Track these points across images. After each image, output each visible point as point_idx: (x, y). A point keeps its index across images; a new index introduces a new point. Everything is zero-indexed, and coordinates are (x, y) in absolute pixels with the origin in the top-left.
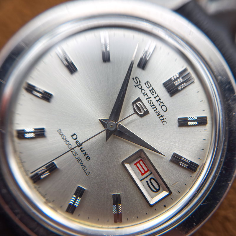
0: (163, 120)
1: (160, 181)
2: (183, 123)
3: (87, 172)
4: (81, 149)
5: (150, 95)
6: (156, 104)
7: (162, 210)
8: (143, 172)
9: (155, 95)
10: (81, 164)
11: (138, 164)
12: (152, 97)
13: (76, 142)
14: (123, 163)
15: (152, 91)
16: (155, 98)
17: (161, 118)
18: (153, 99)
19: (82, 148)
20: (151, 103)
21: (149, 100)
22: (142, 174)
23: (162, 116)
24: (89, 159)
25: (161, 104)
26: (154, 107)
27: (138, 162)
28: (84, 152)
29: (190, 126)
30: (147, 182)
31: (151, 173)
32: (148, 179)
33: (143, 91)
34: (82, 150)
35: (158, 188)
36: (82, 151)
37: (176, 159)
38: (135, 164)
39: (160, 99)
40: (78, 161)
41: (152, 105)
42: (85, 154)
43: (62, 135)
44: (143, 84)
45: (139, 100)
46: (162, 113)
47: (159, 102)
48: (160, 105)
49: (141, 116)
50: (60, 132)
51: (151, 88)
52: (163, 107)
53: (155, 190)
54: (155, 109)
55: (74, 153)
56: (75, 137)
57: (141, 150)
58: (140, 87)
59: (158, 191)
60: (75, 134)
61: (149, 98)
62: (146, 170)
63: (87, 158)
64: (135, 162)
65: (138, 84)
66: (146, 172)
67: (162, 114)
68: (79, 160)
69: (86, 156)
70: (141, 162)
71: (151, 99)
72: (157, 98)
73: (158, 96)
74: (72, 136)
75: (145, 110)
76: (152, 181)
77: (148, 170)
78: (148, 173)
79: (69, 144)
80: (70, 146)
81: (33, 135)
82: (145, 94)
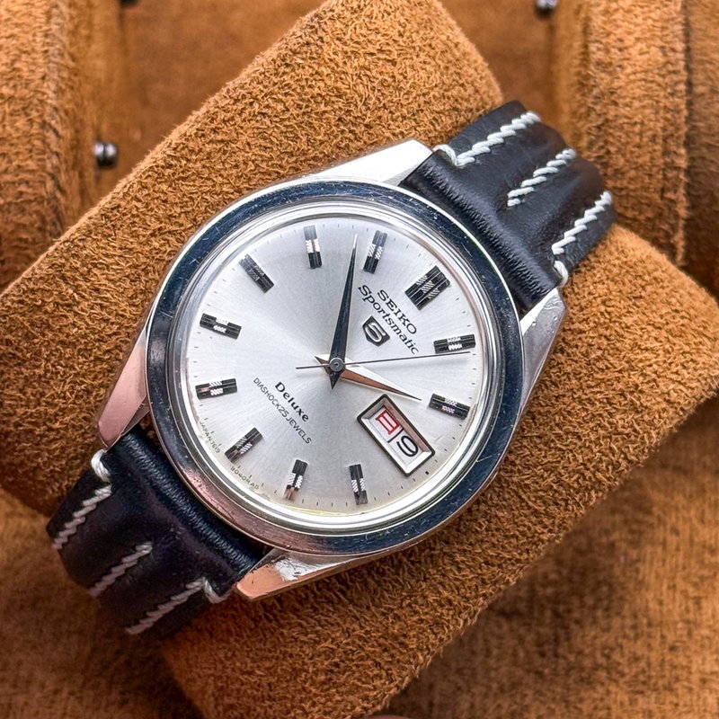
0: (412, 347)
1: (416, 439)
2: (442, 347)
3: (306, 438)
4: (292, 405)
5: (388, 311)
6: (399, 324)
7: (424, 479)
8: (390, 429)
9: (396, 310)
10: (296, 428)
11: (381, 419)
12: (392, 313)
13: (284, 395)
14: (359, 419)
15: (391, 304)
16: (396, 314)
17: (409, 344)
18: (393, 316)
19: (294, 403)
20: (390, 322)
21: (387, 318)
22: (390, 432)
23: (410, 341)
24: (307, 419)
25: (407, 323)
26: (395, 328)
27: (382, 415)
28: (298, 409)
30: (398, 443)
31: (403, 429)
32: (399, 439)
34: (294, 406)
35: (414, 450)
36: (295, 408)
37: (437, 403)
38: (377, 419)
39: (404, 315)
40: (291, 423)
41: (393, 325)
42: (300, 412)
43: (261, 386)
44: (374, 294)
45: (372, 320)
46: (409, 337)
47: (402, 321)
48: (404, 324)
49: (378, 344)
50: (257, 382)
51: (388, 300)
52: (410, 327)
53: (411, 453)
54: (398, 331)
55: (283, 412)
56: (281, 387)
57: (385, 396)
58: (371, 299)
59: (414, 454)
60: (280, 384)
61: (388, 315)
62: (395, 425)
63: (303, 417)
64: (376, 416)
65: (369, 295)
66: (394, 429)
67: (409, 339)
68: (291, 421)
69: (302, 414)
70: (386, 415)
71: (390, 317)
72: (400, 315)
73: (400, 311)
74: (277, 387)
75: (384, 334)
76: (406, 440)
77: (398, 425)
78: (399, 429)
79: (273, 400)
80: (275, 402)
81: (220, 391)
82: (380, 310)
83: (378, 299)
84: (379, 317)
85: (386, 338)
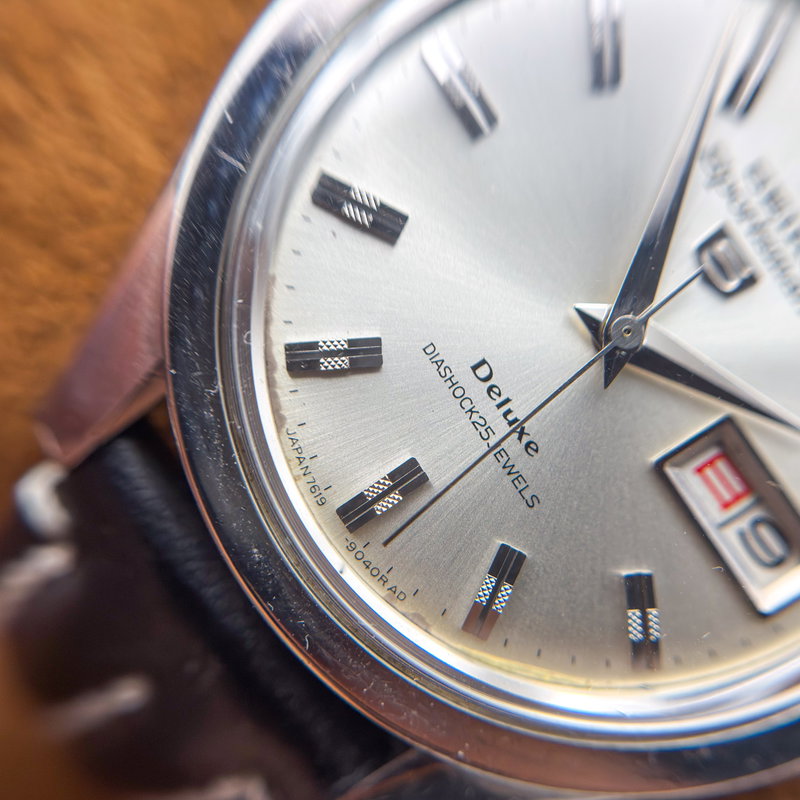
3: (527, 494)
4: (505, 415)
8: (728, 497)
10: (509, 469)
11: (709, 472)
13: (490, 389)
14: (659, 466)
19: (509, 411)
22: (726, 505)
24: (536, 451)
27: (711, 463)
28: (518, 427)
30: (742, 536)
31: (759, 500)
32: (744, 524)
34: (510, 417)
35: (779, 551)
36: (511, 423)
38: (700, 470)
40: (498, 455)
42: (522, 432)
43: (439, 363)
45: (720, 234)
49: (728, 295)
50: (430, 351)
53: (769, 560)
55: (482, 430)
56: (483, 372)
59: (780, 562)
60: (483, 362)
62: (739, 489)
63: (528, 445)
64: (699, 463)
66: (737, 498)
68: (499, 452)
69: (525, 439)
70: (720, 464)
74: (475, 368)
75: (745, 273)
76: (762, 529)
77: (746, 492)
78: (745, 502)
79: (463, 398)
80: (467, 404)
81: (344, 362)
82: (745, 213)
83: (745, 186)
84: (740, 231)
85: (750, 282)
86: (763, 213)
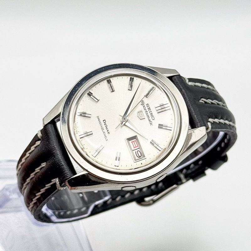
0: (151, 124)
1: (142, 153)
2: (160, 126)
3: (106, 139)
6: (150, 115)
8: (135, 146)
10: (105, 135)
13: (105, 124)
15: (149, 109)
16: (150, 112)
17: (151, 123)
18: (148, 112)
20: (147, 114)
21: (146, 112)
22: (134, 148)
23: (151, 122)
24: (109, 133)
27: (134, 141)
28: (107, 130)
29: (163, 129)
30: (136, 152)
31: (139, 148)
33: (144, 108)
34: (107, 128)
38: (132, 142)
41: (147, 115)
42: (108, 131)
43: (99, 119)
44: (145, 104)
46: (151, 120)
47: (151, 115)
49: (141, 119)
50: (98, 117)
51: (149, 107)
52: (153, 118)
53: (139, 156)
54: (148, 117)
55: (102, 129)
58: (143, 105)
60: (105, 120)
68: (104, 132)
72: (151, 113)
73: (151, 112)
74: (103, 121)
76: (138, 152)
77: (138, 146)
79: (101, 124)
80: (101, 125)
82: (145, 109)
83: (145, 106)
86: (147, 110)
